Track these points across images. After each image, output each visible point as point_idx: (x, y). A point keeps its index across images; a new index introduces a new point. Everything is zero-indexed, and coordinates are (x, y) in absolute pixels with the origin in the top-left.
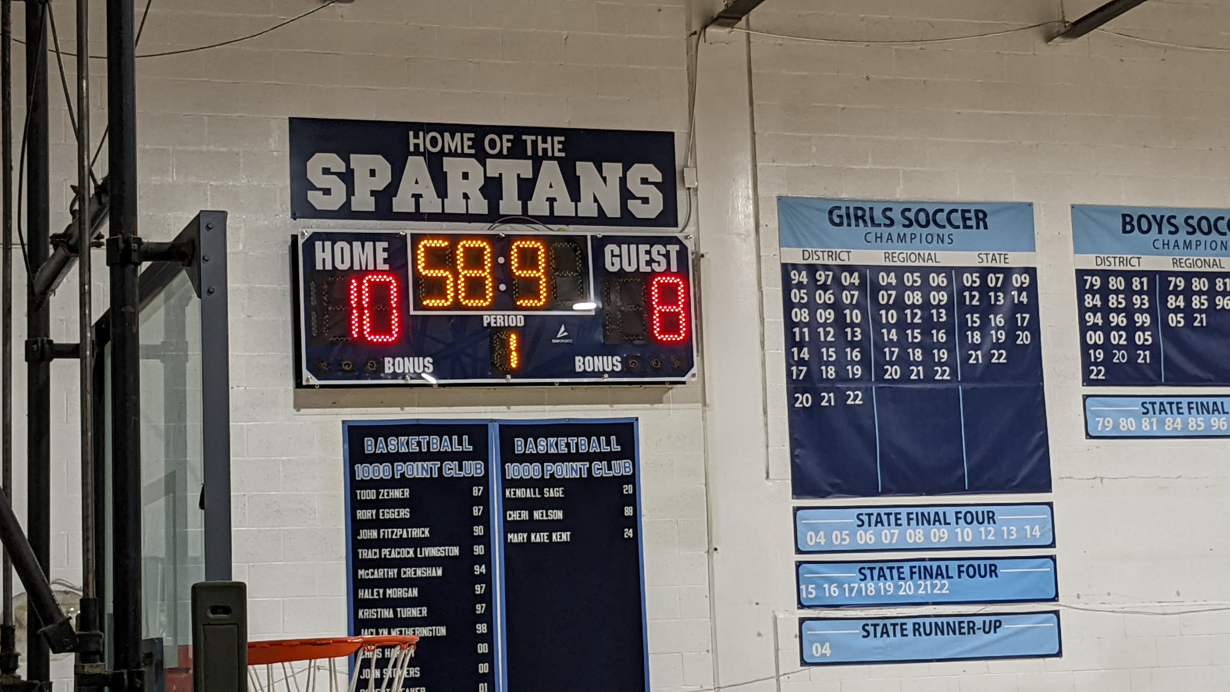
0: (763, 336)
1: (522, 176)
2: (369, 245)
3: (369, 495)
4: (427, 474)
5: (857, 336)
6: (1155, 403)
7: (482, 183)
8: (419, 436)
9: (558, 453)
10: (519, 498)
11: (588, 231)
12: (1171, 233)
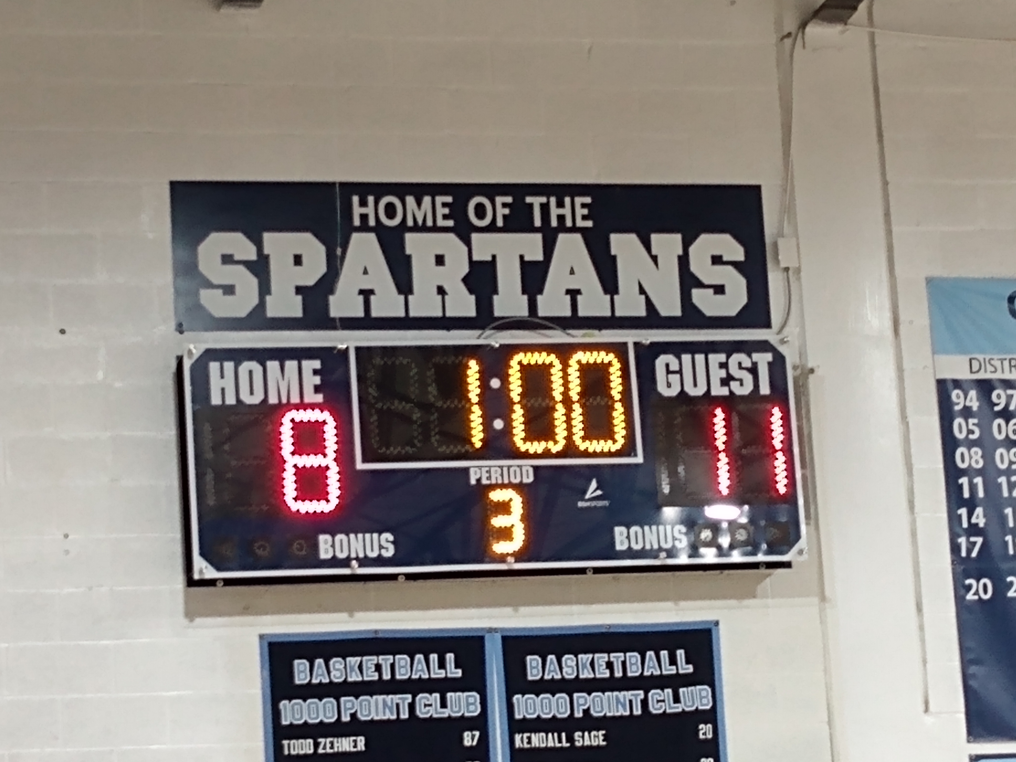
0: (911, 491)
1: (527, 259)
2: (291, 366)
3: (302, 747)
4: (392, 715)
7: (466, 270)
8: (378, 655)
9: (594, 679)
10: (535, 748)
11: (630, 336)
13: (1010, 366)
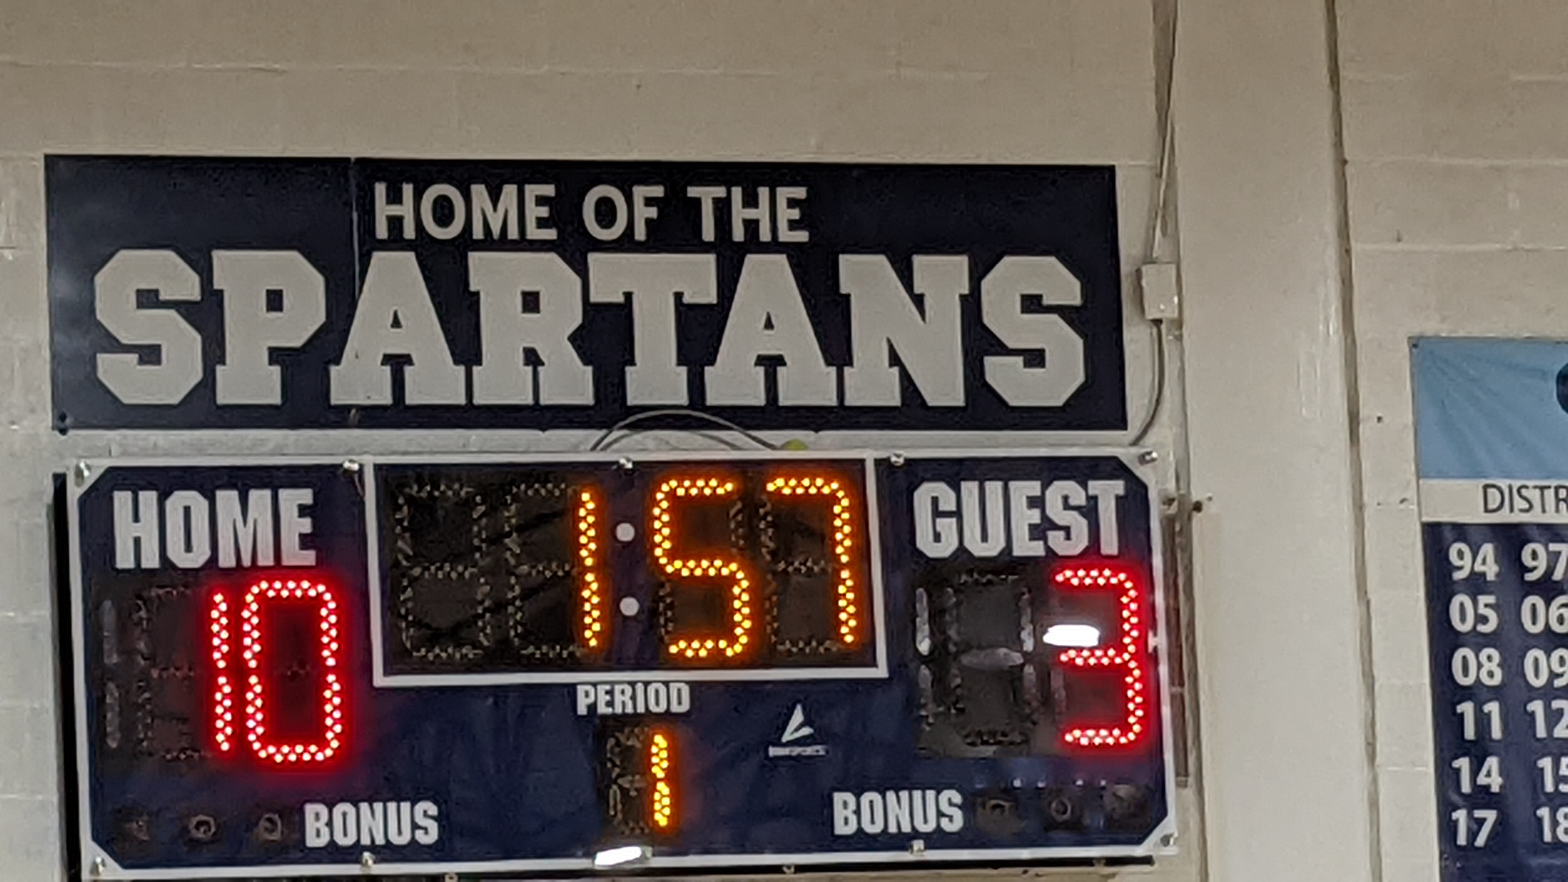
0: (1371, 724)
1: (687, 299)
2: (259, 499)
7: (578, 320)
11: (866, 445)
13: (1558, 500)
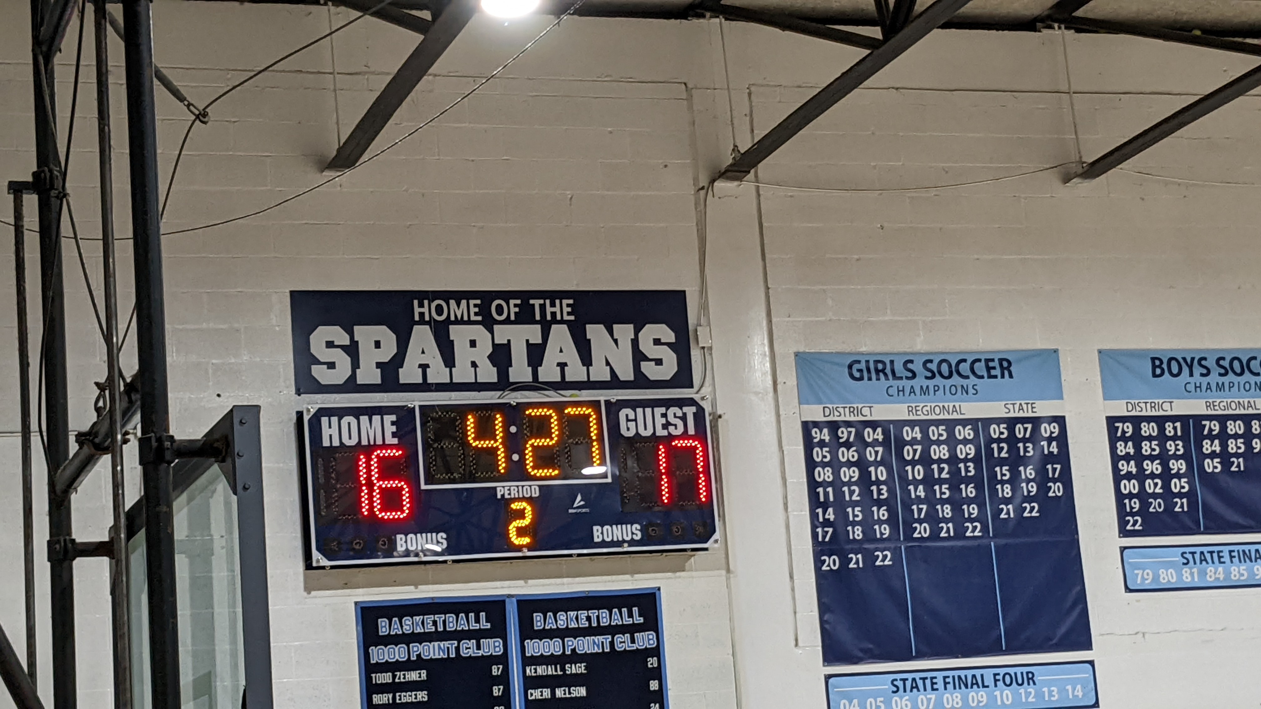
0: (786, 497)
1: (531, 342)
2: (376, 419)
3: (385, 678)
4: (444, 655)
5: (883, 494)
6: (1195, 553)
7: (491, 350)
8: (434, 614)
9: (579, 628)
10: (539, 676)
11: (601, 395)
12: (1202, 375)
13: (850, 412)
